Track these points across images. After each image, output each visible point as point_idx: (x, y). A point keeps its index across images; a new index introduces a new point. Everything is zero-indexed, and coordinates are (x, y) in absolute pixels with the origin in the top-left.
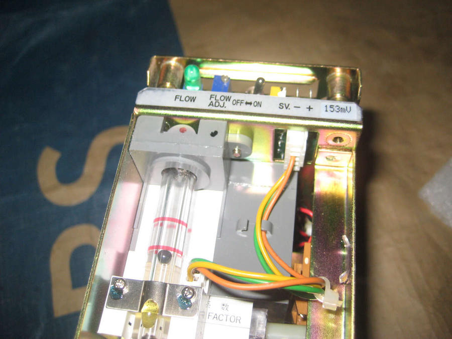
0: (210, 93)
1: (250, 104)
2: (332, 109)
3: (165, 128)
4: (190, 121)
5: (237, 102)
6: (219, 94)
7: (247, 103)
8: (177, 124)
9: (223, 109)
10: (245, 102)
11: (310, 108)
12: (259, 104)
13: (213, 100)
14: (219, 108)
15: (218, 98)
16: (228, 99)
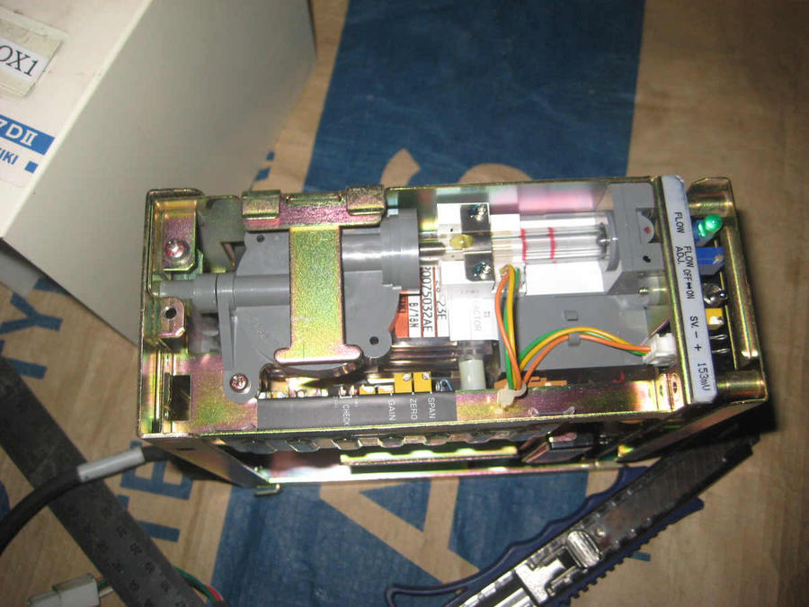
0: (692, 245)
1: (689, 287)
2: (702, 370)
3: (645, 212)
4: (658, 234)
5: (688, 274)
6: (693, 254)
7: (689, 284)
8: (654, 224)
9: (676, 262)
10: (690, 281)
11: (698, 348)
12: (691, 296)
13: (685, 250)
14: (676, 258)
15: (688, 254)
16: (690, 264)
